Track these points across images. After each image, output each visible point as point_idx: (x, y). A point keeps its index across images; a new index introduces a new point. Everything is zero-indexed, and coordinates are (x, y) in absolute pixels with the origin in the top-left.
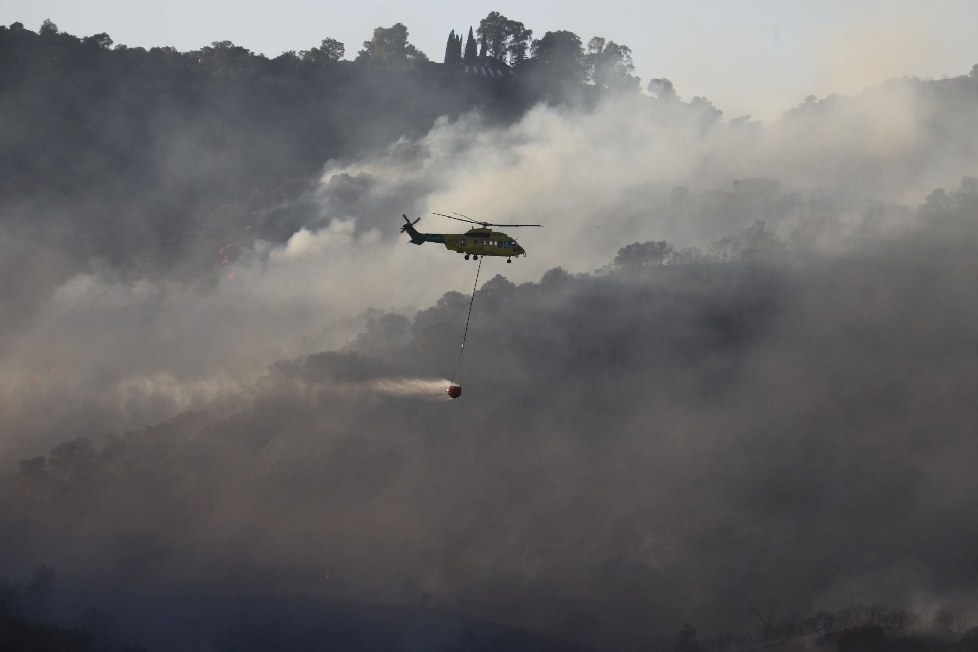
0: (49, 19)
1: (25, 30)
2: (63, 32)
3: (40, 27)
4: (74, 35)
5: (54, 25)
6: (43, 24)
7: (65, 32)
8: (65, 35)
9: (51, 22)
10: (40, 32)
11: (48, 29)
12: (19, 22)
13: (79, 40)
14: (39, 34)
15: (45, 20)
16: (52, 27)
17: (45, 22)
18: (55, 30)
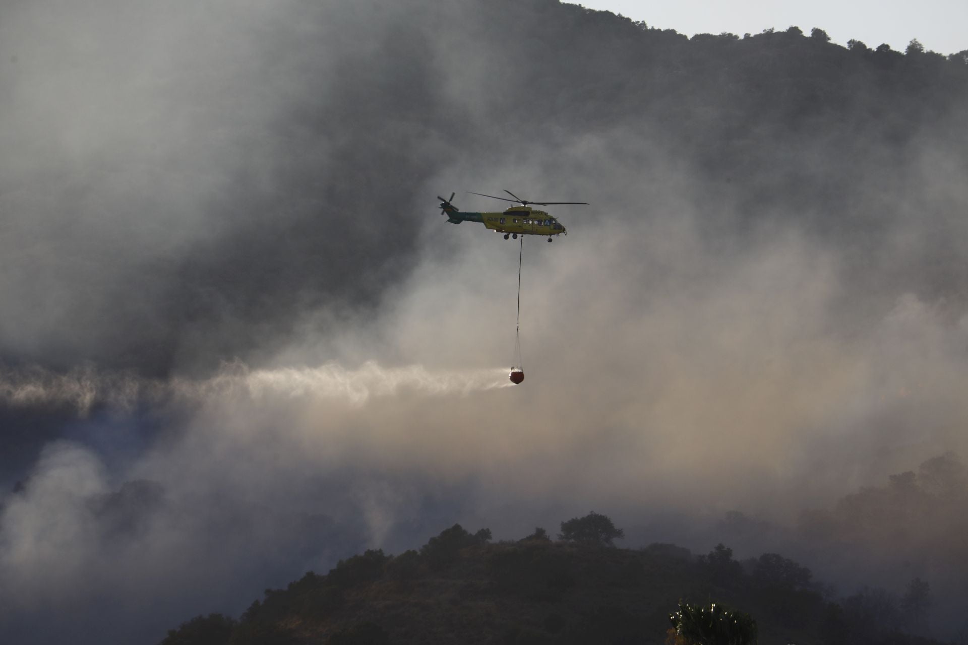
0: (915, 39)
1: (892, 51)
2: (929, 50)
3: (906, 48)
4: (939, 53)
5: (920, 45)
6: (909, 44)
7: (931, 51)
8: (931, 54)
9: (917, 42)
10: (906, 52)
11: (914, 49)
12: (886, 44)
13: (945, 57)
14: (905, 54)
15: (911, 40)
16: (918, 47)
17: (911, 42)
18: (921, 49)
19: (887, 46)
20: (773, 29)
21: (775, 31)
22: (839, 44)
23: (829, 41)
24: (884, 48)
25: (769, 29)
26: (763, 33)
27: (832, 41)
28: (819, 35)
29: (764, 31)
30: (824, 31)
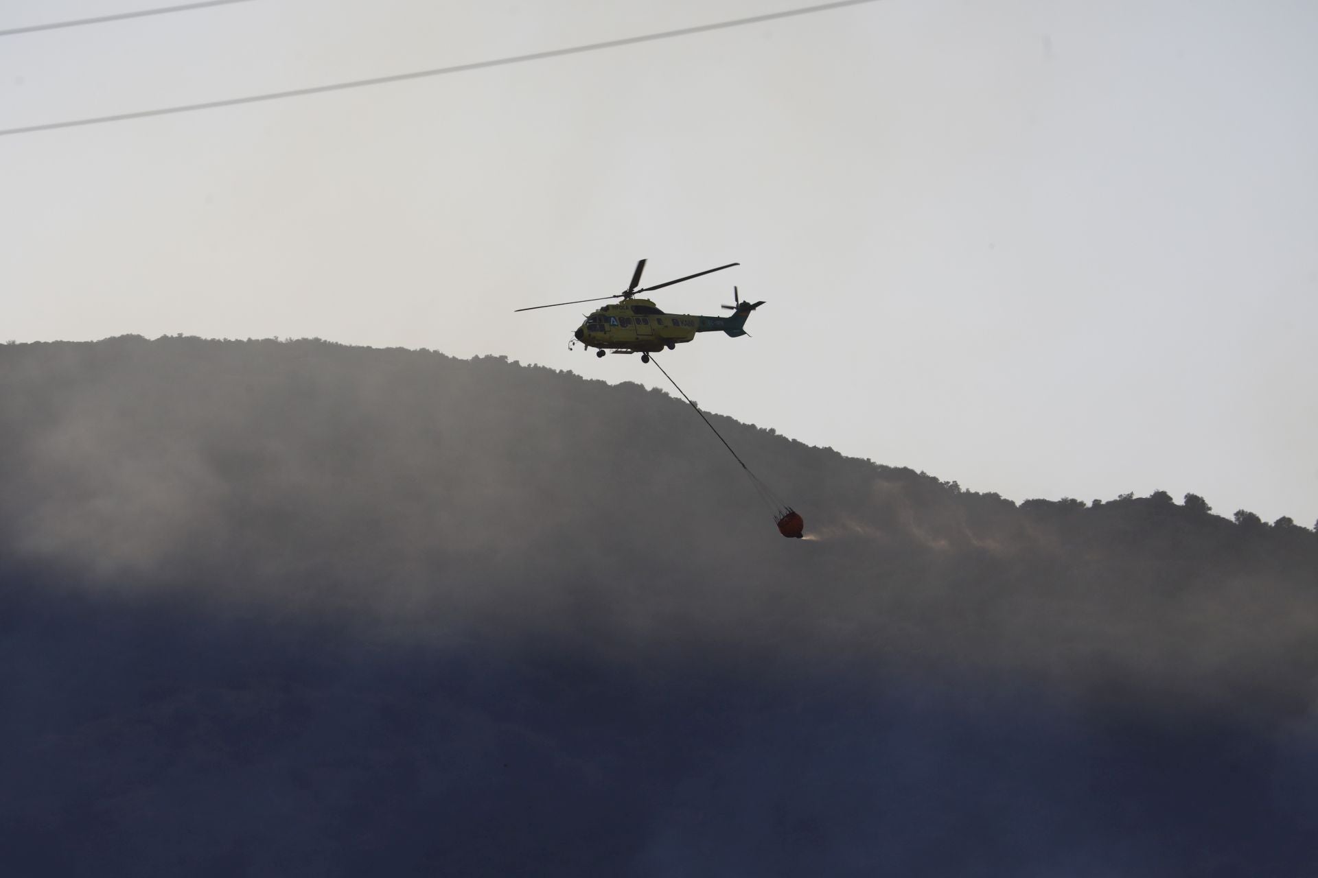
19: (1289, 520)
20: (1132, 493)
21: (1134, 497)
22: (1222, 515)
23: (1209, 512)
24: (1285, 522)
25: (1127, 493)
26: (1118, 499)
27: (1213, 512)
28: (1195, 503)
29: (1120, 496)
30: (1202, 498)
